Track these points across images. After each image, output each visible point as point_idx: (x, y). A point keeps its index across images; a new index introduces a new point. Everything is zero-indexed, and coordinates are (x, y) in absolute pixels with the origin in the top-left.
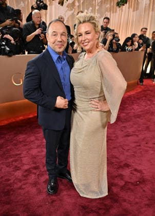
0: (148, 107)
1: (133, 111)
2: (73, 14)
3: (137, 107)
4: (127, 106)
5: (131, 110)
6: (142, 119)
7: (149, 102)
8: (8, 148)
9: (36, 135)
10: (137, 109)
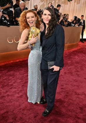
0: (84, 57)
1: (75, 59)
2: (43, 4)
3: (77, 57)
4: (72, 56)
5: (74, 59)
6: (79, 64)
7: (84, 55)
8: (4, 78)
9: (20, 72)
10: (77, 59)
